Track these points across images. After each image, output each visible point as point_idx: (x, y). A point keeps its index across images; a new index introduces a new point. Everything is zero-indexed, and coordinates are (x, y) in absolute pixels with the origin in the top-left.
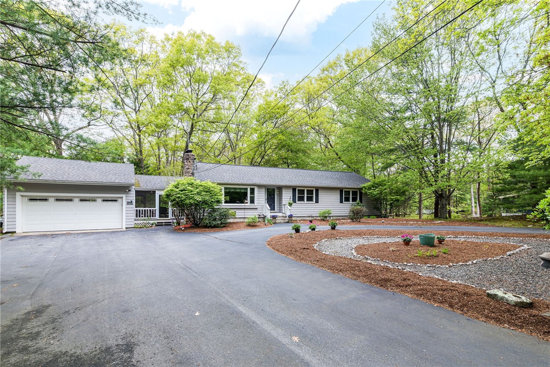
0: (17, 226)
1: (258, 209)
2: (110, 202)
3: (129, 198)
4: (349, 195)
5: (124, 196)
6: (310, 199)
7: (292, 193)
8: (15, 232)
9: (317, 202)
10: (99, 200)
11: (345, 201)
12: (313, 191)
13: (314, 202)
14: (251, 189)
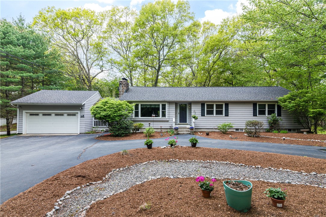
0: (23, 130)
1: (169, 121)
2: (72, 116)
3: (82, 113)
4: (265, 109)
5: (79, 112)
6: (219, 113)
7: (201, 108)
8: (22, 134)
9: (227, 115)
10: (66, 115)
11: (259, 114)
12: (222, 105)
13: (224, 116)
14: (162, 105)
